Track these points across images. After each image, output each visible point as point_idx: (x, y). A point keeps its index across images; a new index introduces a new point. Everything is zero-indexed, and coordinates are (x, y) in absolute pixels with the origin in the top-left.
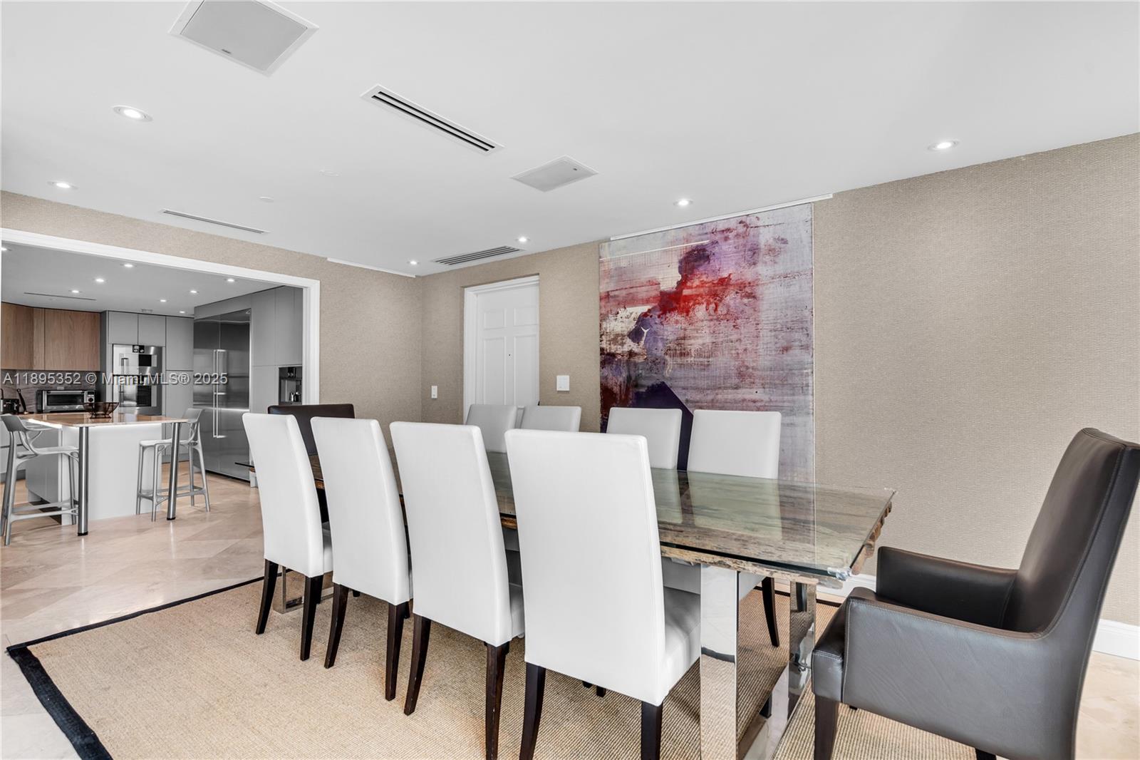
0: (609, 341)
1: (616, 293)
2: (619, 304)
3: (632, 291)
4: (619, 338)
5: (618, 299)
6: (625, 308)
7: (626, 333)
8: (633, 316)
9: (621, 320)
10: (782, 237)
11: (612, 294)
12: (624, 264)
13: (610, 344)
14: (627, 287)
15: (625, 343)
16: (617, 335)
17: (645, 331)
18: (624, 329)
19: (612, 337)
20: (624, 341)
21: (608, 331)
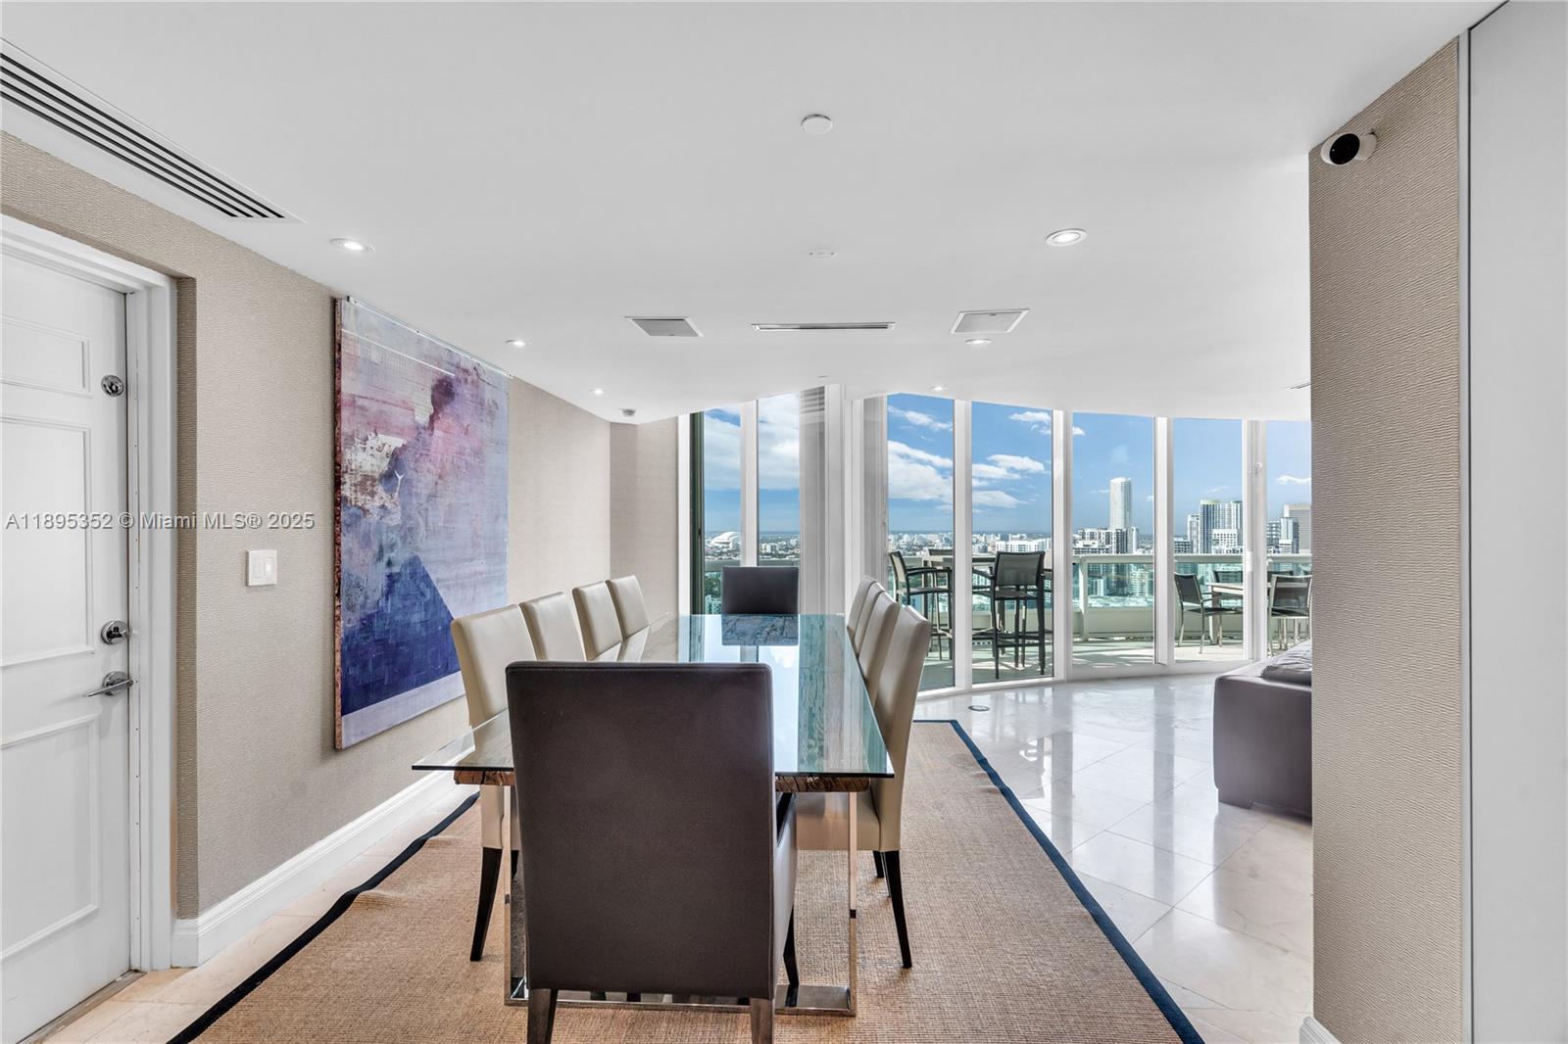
0: (355, 485)
1: (366, 403)
2: (368, 423)
3: (385, 408)
4: (369, 483)
5: (367, 413)
6: (376, 434)
7: (377, 476)
8: (386, 449)
9: (371, 452)
10: (498, 402)
11: (360, 402)
12: (375, 357)
13: (356, 491)
14: (379, 398)
15: (376, 493)
16: (366, 477)
17: (400, 478)
18: (375, 468)
19: (359, 479)
20: (375, 489)
21: (353, 467)
